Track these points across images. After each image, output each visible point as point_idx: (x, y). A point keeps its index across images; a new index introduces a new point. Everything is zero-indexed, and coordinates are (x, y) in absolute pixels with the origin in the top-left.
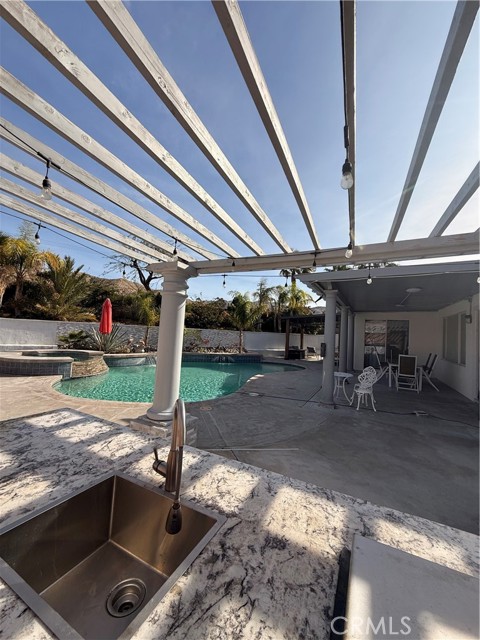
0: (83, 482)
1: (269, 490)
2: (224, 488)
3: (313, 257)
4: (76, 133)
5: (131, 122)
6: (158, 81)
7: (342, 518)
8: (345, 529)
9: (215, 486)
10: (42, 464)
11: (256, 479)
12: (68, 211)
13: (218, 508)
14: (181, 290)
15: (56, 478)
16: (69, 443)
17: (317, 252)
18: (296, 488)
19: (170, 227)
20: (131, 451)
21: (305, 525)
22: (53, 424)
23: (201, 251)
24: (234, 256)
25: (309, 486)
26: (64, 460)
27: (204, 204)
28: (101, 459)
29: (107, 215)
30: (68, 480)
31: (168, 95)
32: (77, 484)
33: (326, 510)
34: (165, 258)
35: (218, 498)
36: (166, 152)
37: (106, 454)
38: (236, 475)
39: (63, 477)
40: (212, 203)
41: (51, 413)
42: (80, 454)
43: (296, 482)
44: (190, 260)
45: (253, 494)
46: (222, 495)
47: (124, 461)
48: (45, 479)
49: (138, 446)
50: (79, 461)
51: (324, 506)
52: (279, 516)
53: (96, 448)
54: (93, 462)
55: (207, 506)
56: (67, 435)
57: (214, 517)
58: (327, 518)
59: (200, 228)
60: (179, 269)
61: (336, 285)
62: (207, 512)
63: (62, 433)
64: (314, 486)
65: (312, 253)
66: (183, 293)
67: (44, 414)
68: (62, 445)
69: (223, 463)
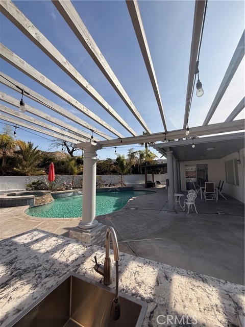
0: (53, 282)
1: (167, 277)
2: (139, 279)
3: (164, 135)
4: (37, 75)
5: (69, 67)
6: (87, 41)
7: (218, 297)
8: (223, 305)
9: (133, 278)
10: (25, 271)
11: (156, 270)
12: (31, 118)
13: (140, 296)
14: (93, 157)
15: (35, 281)
16: (40, 253)
17: (166, 133)
18: (182, 275)
19: (88, 124)
20: (78, 256)
21: (197, 305)
22: (29, 240)
23: (104, 136)
24: (121, 137)
25: (189, 273)
26: (39, 266)
27: (108, 111)
28: (61, 263)
29: (53, 120)
30: (43, 282)
31: (92, 50)
32: (48, 285)
33: (205, 291)
34: (84, 140)
35: (138, 287)
36: (87, 83)
37: (63, 259)
38: (144, 268)
39: (39, 280)
40: (111, 110)
41: (26, 233)
42: (47, 261)
43: (180, 270)
44: (97, 141)
45: (158, 282)
46: (139, 284)
47: (75, 264)
48: (28, 282)
49: (81, 252)
50: (48, 266)
51: (203, 287)
52: (178, 298)
53: (56, 255)
54: (56, 266)
55: (133, 295)
56: (38, 248)
57: (139, 303)
58: (208, 297)
59: (104, 123)
60: (92, 145)
61: (171, 149)
62: (133, 300)
63: (35, 247)
64: (192, 272)
65: (163, 133)
66: (95, 158)
67: (23, 234)
68: (36, 255)
69: (134, 260)
